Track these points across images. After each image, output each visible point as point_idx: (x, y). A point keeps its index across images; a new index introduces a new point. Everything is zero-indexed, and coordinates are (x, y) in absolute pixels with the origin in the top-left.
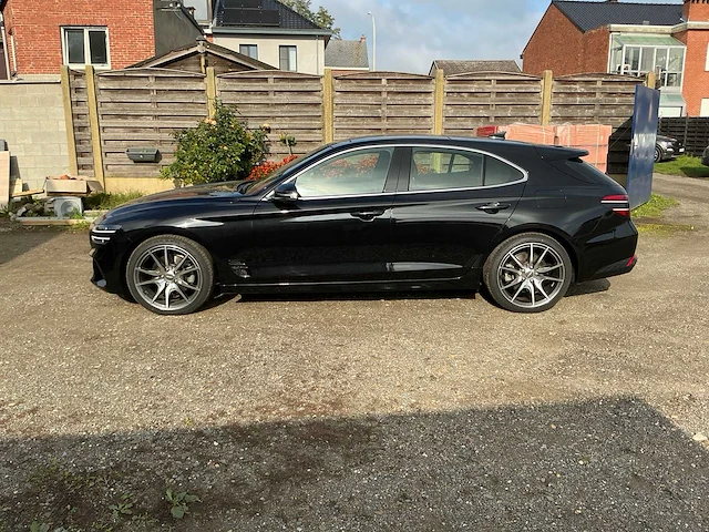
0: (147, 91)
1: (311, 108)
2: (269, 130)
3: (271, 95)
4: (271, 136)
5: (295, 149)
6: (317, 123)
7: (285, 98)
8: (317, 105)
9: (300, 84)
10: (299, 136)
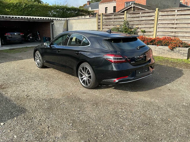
0: (112, 19)
1: (151, 21)
2: (138, 28)
3: (140, 18)
4: (139, 30)
5: (145, 34)
6: (152, 26)
7: (144, 18)
8: (153, 20)
9: (149, 14)
10: (146, 30)
